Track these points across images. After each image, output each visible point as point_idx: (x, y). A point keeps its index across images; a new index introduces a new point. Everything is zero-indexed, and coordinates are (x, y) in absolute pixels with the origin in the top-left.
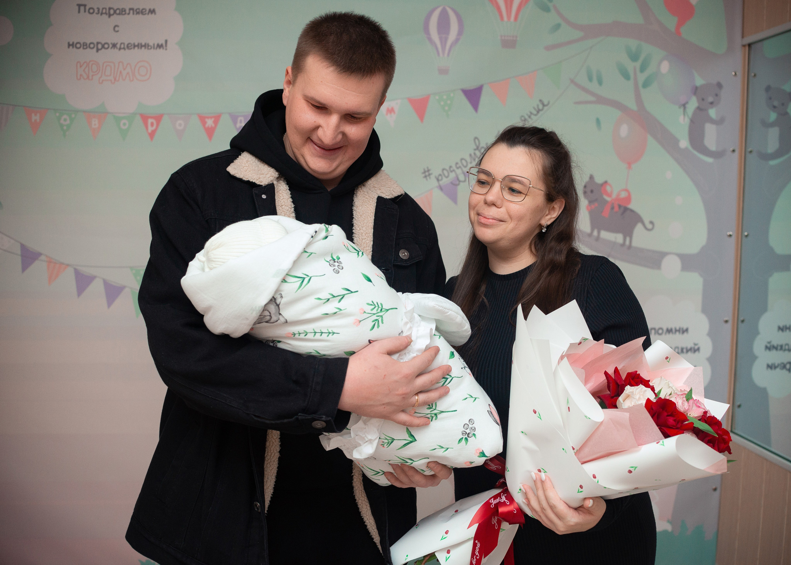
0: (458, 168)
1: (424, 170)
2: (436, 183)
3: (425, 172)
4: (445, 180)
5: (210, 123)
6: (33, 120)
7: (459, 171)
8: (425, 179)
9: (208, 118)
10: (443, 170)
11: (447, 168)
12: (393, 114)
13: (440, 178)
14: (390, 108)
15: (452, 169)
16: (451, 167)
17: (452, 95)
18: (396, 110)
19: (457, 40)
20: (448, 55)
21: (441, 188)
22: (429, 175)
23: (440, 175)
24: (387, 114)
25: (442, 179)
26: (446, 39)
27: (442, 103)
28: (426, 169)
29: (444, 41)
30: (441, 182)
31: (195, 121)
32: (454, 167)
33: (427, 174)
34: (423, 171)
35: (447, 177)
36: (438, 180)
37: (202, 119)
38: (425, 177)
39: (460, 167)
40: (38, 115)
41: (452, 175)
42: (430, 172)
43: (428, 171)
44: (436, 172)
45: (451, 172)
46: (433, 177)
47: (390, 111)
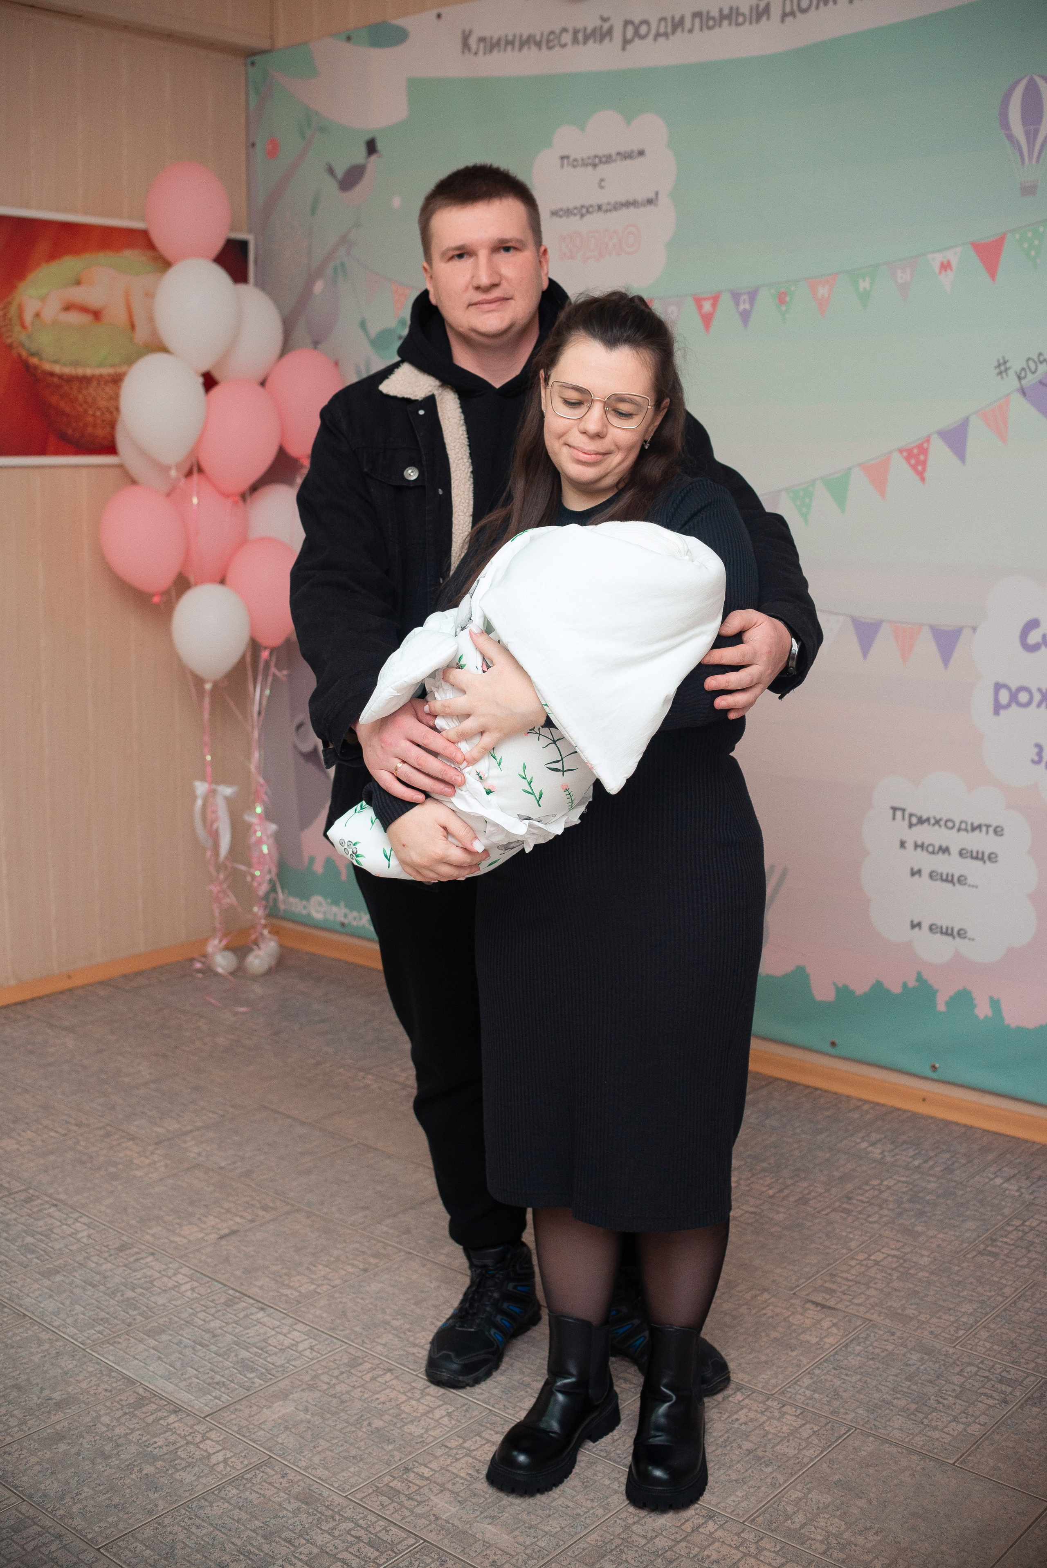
1: (998, 361)
2: (1016, 384)
3: (999, 365)
4: (1030, 376)
5: (707, 306)
8: (999, 377)
9: (706, 299)
10: (1029, 359)
11: (1035, 357)
12: (949, 271)
13: (1023, 374)
14: (945, 262)
15: (1041, 358)
16: (1040, 355)
17: (1041, 229)
18: (954, 264)
20: (1038, 161)
21: (1023, 392)
22: (1006, 370)
23: (1023, 369)
24: (940, 273)
25: (1025, 377)
26: (1036, 132)
27: (1026, 245)
28: (1002, 361)
29: (1031, 137)
30: (1023, 382)
31: (690, 304)
33: (1003, 368)
34: (996, 364)
35: (1033, 373)
36: (1020, 378)
37: (698, 301)
38: (1000, 373)
41: (1042, 368)
42: (1008, 365)
43: (1005, 362)
44: (1016, 364)
45: (1041, 363)
46: (1011, 373)
47: (946, 266)
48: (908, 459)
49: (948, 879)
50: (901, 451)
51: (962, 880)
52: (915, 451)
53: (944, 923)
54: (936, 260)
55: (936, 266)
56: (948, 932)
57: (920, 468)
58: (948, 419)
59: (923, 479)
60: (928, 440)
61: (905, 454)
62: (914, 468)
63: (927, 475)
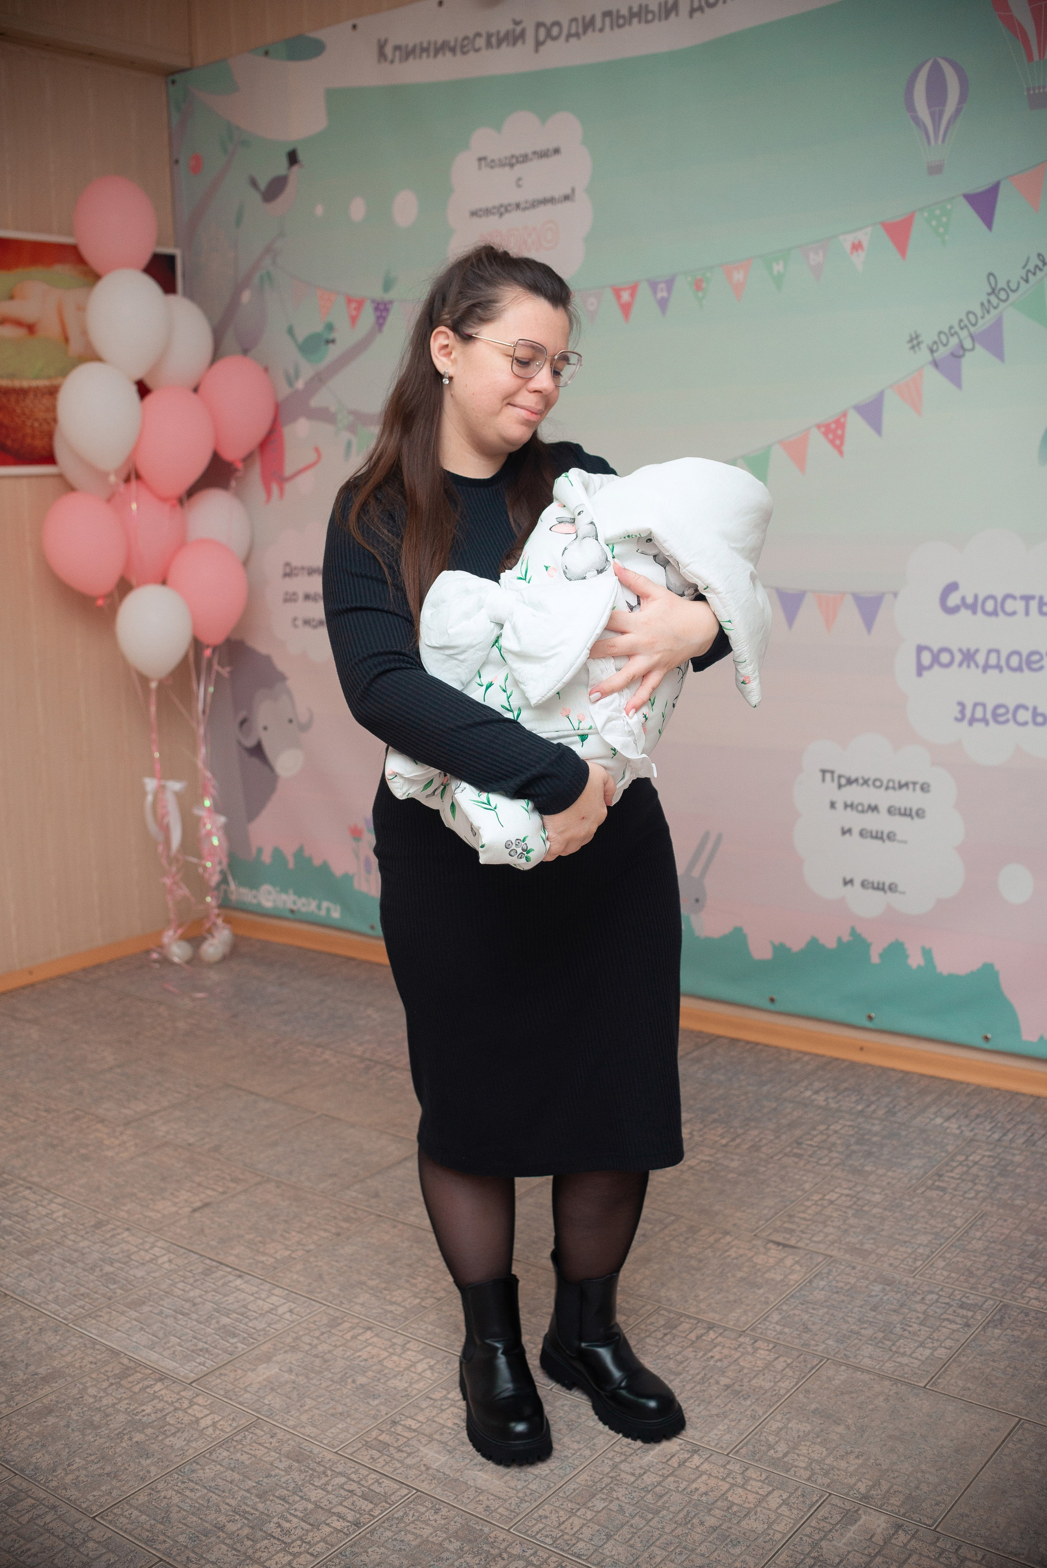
0: (962, 328)
1: (911, 336)
2: (928, 357)
3: (911, 340)
4: (941, 348)
5: (626, 296)
7: (964, 334)
8: (912, 352)
9: (625, 289)
10: (940, 333)
11: (946, 330)
12: (860, 252)
13: (935, 348)
14: (856, 242)
15: (953, 331)
16: (951, 328)
17: (949, 207)
18: (865, 244)
19: (958, 111)
20: (943, 141)
21: (935, 364)
22: (919, 344)
23: (935, 343)
24: (852, 253)
25: (937, 350)
26: (941, 114)
27: (934, 223)
28: (914, 336)
29: (936, 118)
30: (936, 355)
31: (609, 295)
32: (957, 328)
33: (915, 342)
34: (908, 338)
35: (945, 345)
36: (932, 351)
37: (617, 292)
38: (913, 347)
39: (966, 326)
41: (954, 341)
42: (920, 339)
43: (917, 337)
44: (928, 338)
45: (952, 335)
46: (923, 346)
47: (857, 247)
48: (825, 434)
49: (878, 836)
50: (819, 426)
51: (891, 837)
52: (833, 426)
53: (875, 878)
54: (847, 241)
55: (848, 247)
56: (880, 887)
57: (838, 442)
58: (864, 395)
59: (841, 453)
60: (845, 415)
61: (823, 429)
62: (832, 442)
63: (845, 448)
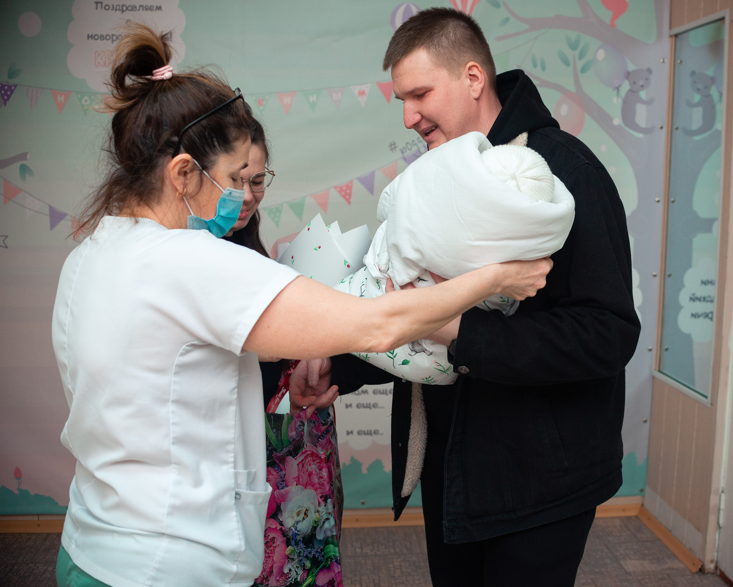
0: (419, 142)
2: (400, 155)
3: (391, 145)
4: (408, 151)
6: (59, 101)
8: (391, 152)
10: (407, 143)
11: (410, 142)
12: (364, 96)
13: (404, 150)
14: (362, 91)
15: (414, 143)
16: (413, 141)
18: (367, 92)
21: (405, 159)
22: (395, 148)
23: (404, 148)
24: (359, 96)
25: (406, 152)
28: (392, 143)
30: (405, 154)
32: (416, 141)
33: (393, 147)
34: (389, 144)
35: (410, 150)
36: (402, 152)
38: (392, 149)
39: (421, 141)
40: (63, 96)
41: (415, 148)
42: (396, 145)
43: (394, 144)
44: (400, 145)
45: (414, 145)
46: (398, 149)
47: (362, 93)
48: (340, 192)
49: (368, 406)
50: (335, 188)
51: (375, 406)
52: (344, 188)
53: (365, 428)
54: (356, 90)
55: (356, 92)
56: (369, 433)
57: (347, 197)
58: (364, 172)
59: (349, 203)
60: (352, 182)
61: (338, 189)
62: (344, 196)
63: (352, 200)
